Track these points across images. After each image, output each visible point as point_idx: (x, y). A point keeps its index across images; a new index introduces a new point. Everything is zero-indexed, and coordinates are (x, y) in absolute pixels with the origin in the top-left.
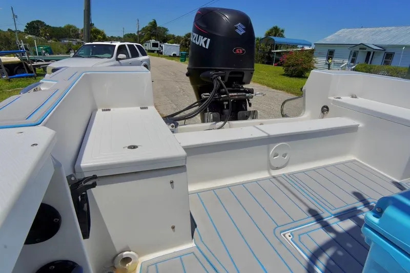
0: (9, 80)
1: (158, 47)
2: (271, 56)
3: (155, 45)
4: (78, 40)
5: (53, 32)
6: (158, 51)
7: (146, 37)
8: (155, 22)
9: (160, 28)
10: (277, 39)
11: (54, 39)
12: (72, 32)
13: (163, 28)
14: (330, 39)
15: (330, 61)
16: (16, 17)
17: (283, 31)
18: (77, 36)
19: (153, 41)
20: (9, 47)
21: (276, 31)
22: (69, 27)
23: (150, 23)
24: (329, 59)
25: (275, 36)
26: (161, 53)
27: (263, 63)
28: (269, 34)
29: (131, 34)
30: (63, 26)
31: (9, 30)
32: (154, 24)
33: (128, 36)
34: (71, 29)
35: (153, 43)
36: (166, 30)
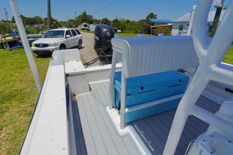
0: (11, 50)
1: (87, 27)
2: (150, 30)
3: (86, 26)
4: (43, 25)
5: (28, 21)
6: (87, 29)
7: (80, 21)
8: (85, 13)
9: (88, 16)
10: (153, 20)
11: (29, 24)
12: (39, 20)
13: (90, 15)
14: (180, 19)
15: (181, 31)
16: (7, 14)
17: (156, 15)
18: (42, 23)
19: (84, 23)
20: (5, 31)
21: (152, 16)
22: (37, 17)
23: (82, 13)
24: (180, 30)
25: (151, 18)
26: (89, 31)
27: (146, 33)
28: (148, 17)
29: (72, 20)
30: (33, 17)
31: (2, 20)
32: (85, 14)
33: (70, 21)
34: (38, 19)
35: (84, 25)
36: (91, 17)
